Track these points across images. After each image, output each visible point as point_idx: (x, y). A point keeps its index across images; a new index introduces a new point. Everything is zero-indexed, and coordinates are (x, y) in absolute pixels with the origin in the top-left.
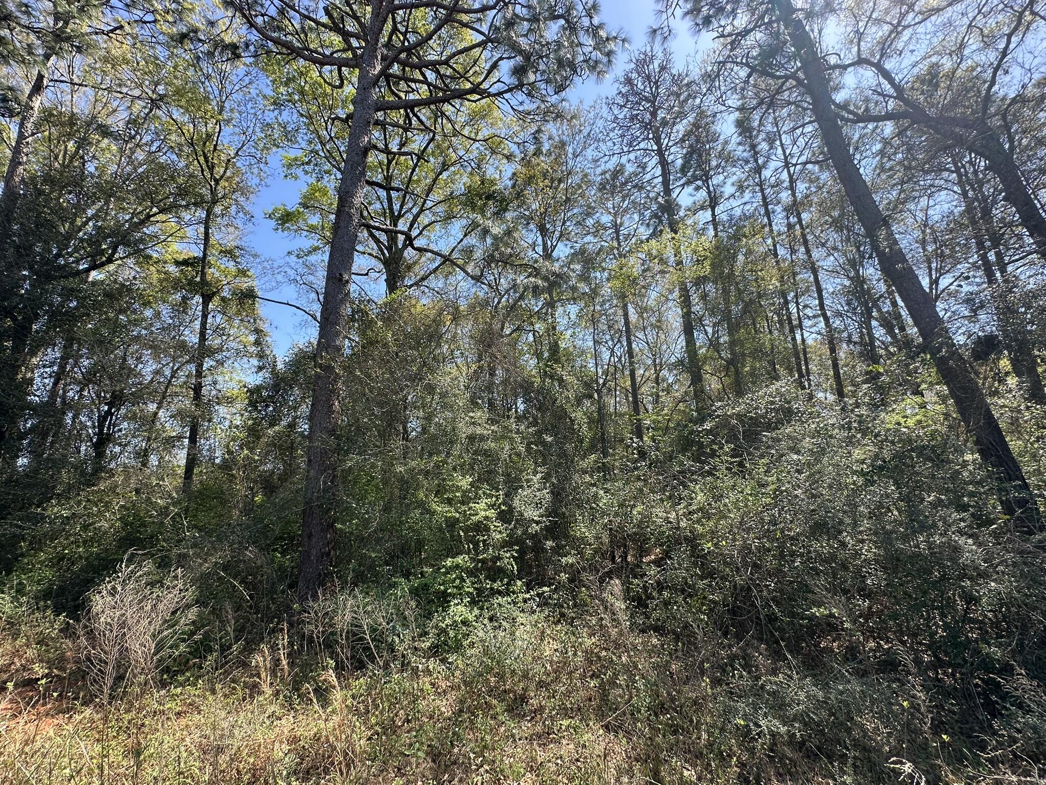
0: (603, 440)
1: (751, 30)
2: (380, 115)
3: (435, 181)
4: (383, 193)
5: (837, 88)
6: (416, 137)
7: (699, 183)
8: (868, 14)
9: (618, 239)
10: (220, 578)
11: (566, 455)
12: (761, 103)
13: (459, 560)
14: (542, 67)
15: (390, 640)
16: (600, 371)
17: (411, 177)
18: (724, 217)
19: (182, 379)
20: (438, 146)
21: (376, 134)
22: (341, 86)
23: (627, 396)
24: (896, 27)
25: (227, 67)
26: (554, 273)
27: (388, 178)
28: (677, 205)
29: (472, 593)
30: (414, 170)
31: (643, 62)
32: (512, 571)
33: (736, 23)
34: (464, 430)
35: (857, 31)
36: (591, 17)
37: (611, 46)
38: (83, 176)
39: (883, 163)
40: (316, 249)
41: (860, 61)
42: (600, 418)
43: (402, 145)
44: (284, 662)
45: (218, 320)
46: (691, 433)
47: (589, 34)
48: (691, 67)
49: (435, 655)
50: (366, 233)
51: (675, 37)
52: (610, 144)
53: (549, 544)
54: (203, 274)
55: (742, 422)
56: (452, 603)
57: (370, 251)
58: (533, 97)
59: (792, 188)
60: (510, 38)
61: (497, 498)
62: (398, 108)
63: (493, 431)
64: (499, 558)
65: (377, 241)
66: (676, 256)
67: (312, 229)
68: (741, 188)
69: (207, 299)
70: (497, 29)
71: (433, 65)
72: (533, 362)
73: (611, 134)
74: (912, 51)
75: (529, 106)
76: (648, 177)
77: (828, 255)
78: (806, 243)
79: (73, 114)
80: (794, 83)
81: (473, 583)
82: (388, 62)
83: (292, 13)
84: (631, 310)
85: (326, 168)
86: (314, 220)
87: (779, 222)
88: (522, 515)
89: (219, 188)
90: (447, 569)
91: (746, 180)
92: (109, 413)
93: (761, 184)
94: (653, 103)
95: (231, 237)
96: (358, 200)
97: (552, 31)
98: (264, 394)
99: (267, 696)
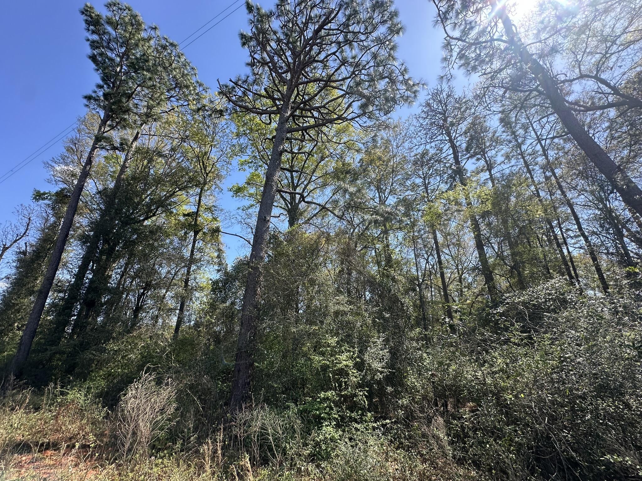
0: (424, 319)
1: (504, 69)
2: (289, 135)
3: (317, 166)
4: (288, 174)
5: (569, 94)
6: (307, 145)
7: (479, 156)
8: (583, 50)
9: (427, 192)
10: (188, 394)
11: (399, 328)
12: (515, 107)
13: (329, 394)
14: (377, 103)
15: (283, 445)
16: (420, 274)
17: (304, 165)
18: (498, 175)
19: (180, 276)
20: (319, 149)
21: (287, 146)
22: (270, 123)
23: (439, 291)
24: (605, 55)
25: (217, 121)
26: (387, 212)
27: (292, 167)
28: (465, 170)
29: (337, 419)
30: (305, 162)
31: (436, 95)
32: (364, 406)
33: (493, 67)
34: (333, 308)
35: (577, 60)
36: (404, 75)
37: (416, 88)
38: (148, 175)
39: (612, 134)
40: (252, 206)
41: (582, 76)
42: (422, 304)
43: (300, 149)
44: (219, 452)
45: (200, 244)
46: (489, 314)
47: (403, 84)
48: (467, 93)
49: (313, 461)
50: (279, 196)
51: (455, 78)
52: (419, 139)
53: (389, 389)
54: (196, 220)
55: (527, 308)
56: (324, 425)
57: (280, 205)
58: (372, 118)
59: (545, 154)
60: (358, 91)
61: (354, 353)
62: (298, 131)
63: (350, 309)
64: (355, 395)
65: (285, 199)
66: (466, 199)
67: (251, 195)
68: (508, 157)
69: (196, 233)
70: (351, 87)
71: (317, 109)
72: (376, 268)
73: (419, 134)
74: (620, 67)
75: (369, 123)
76: (444, 155)
77: (579, 195)
78: (560, 188)
79: (148, 148)
80: (537, 94)
81: (338, 412)
82: (294, 109)
83: (249, 93)
84: (439, 235)
85: (260, 164)
86: (252, 191)
87: (539, 176)
88: (370, 366)
89: (208, 177)
90: (321, 400)
91: (511, 152)
92: (143, 294)
93: (522, 154)
94: (445, 114)
95: (211, 201)
96: (276, 178)
97: (381, 85)
98: (220, 285)
99: (208, 474)
